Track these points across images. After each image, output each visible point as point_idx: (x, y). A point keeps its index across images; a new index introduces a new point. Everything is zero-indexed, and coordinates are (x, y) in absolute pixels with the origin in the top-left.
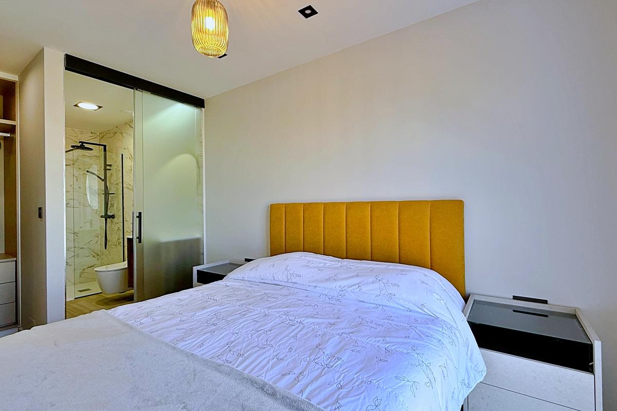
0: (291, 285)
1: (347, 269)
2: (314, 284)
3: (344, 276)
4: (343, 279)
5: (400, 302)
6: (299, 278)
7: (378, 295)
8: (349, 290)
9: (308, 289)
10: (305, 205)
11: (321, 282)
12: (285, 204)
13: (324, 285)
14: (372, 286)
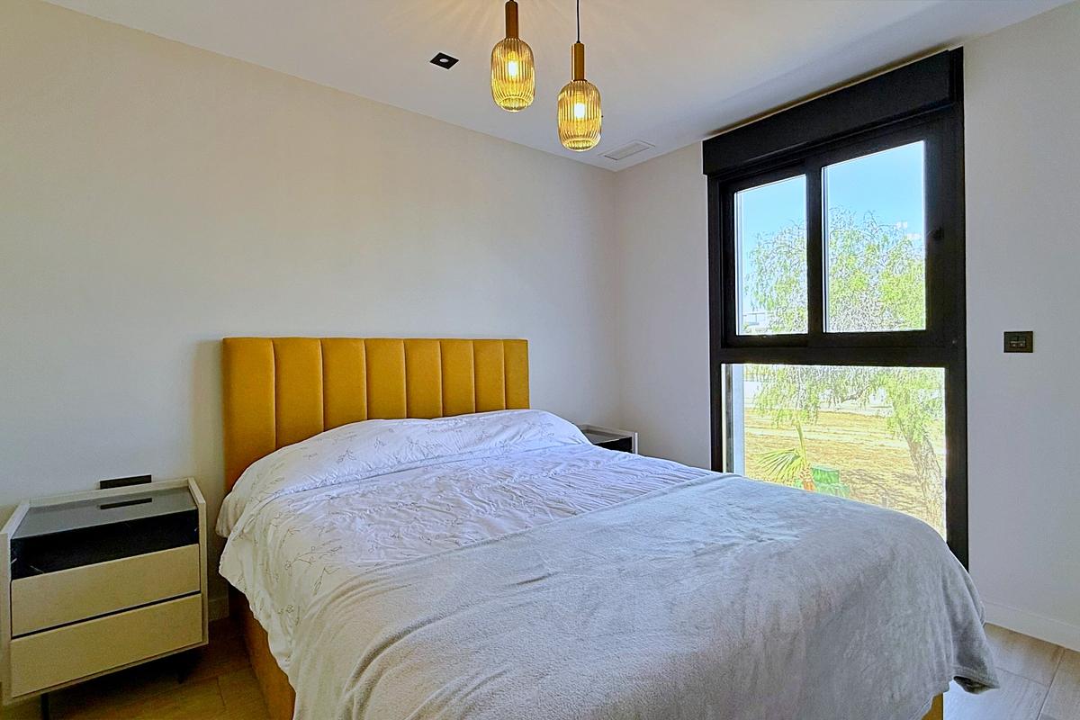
0: (431, 462)
1: (483, 423)
2: (469, 449)
3: (493, 431)
4: (497, 434)
5: (560, 439)
6: (442, 449)
7: (541, 439)
8: (511, 443)
9: (464, 457)
10: (324, 342)
11: (475, 443)
12: (273, 340)
13: (481, 446)
14: (532, 432)
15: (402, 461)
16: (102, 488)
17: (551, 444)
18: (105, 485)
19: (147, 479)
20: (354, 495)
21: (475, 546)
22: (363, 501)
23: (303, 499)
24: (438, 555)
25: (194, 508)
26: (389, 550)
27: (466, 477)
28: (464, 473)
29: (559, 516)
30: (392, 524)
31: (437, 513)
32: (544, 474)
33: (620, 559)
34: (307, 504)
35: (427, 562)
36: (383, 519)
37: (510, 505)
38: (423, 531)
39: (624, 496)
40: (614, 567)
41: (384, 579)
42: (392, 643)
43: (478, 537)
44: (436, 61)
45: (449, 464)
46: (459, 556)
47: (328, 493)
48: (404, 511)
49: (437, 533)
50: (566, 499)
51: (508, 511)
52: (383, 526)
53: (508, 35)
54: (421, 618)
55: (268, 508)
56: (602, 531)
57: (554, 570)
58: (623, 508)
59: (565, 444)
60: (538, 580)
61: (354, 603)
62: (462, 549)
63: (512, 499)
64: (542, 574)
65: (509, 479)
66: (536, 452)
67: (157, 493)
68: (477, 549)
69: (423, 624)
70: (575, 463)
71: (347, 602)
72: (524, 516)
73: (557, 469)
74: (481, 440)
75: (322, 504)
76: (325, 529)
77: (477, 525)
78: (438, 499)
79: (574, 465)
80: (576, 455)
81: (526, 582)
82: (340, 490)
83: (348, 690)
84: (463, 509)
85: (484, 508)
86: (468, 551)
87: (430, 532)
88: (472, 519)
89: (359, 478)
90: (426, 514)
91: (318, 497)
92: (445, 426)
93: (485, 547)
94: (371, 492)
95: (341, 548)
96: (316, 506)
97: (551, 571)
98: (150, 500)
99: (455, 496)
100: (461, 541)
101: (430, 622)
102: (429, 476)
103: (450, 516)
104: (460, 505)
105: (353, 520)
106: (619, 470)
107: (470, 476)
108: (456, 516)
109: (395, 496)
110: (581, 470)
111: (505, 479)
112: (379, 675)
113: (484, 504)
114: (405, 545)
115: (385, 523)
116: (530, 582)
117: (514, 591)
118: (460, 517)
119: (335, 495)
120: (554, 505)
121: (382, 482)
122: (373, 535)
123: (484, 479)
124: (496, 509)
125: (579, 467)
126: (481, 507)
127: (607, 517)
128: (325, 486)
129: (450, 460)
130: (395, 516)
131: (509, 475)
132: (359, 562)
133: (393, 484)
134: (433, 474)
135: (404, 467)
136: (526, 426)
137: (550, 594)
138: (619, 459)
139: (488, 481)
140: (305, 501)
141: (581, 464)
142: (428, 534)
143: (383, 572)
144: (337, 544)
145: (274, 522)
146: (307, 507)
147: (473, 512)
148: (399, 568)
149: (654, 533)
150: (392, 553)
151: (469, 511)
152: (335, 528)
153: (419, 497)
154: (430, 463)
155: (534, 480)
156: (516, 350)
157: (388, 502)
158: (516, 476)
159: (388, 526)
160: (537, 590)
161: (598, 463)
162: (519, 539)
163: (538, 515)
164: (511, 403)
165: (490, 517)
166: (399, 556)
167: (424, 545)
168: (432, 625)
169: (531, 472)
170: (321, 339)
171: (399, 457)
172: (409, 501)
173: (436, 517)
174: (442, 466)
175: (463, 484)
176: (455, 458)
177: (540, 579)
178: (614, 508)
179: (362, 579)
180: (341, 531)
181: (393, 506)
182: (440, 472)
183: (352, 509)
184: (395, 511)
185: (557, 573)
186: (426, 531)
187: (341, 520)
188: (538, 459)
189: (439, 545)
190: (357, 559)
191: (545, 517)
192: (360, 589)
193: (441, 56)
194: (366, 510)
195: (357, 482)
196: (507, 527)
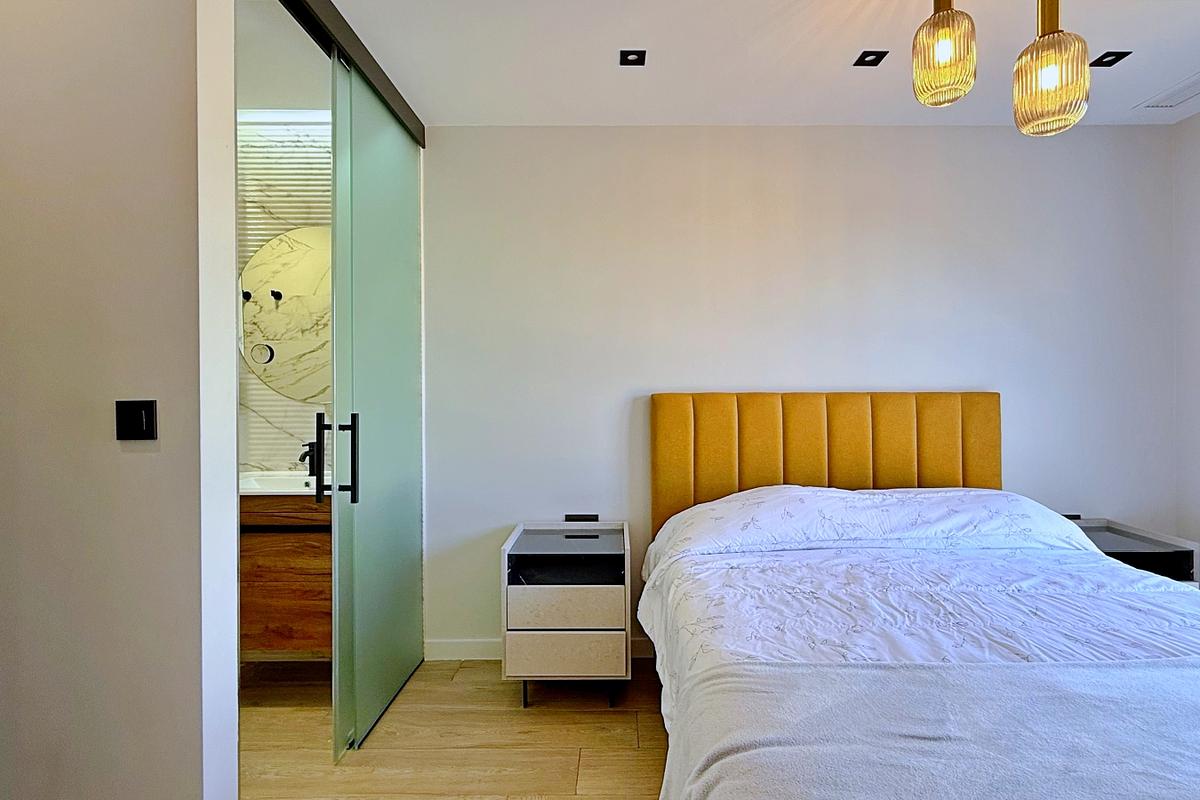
1: (920, 503)
2: (896, 535)
3: (934, 515)
4: (938, 520)
5: (1042, 538)
6: (861, 530)
7: (1008, 535)
8: (961, 533)
9: (889, 545)
10: (740, 397)
11: (906, 528)
12: (692, 395)
13: (914, 534)
14: (994, 524)
15: (812, 538)
16: (566, 520)
17: (1026, 544)
18: (569, 518)
19: (595, 518)
20: (754, 568)
21: (862, 667)
22: (759, 578)
23: (706, 563)
24: (815, 666)
25: (622, 552)
26: (766, 642)
27: (886, 571)
28: (886, 565)
29: (1002, 657)
30: (781, 613)
31: (834, 611)
32: (1000, 588)
33: (1074, 751)
34: (708, 569)
35: (800, 670)
36: (774, 604)
37: (932, 621)
38: (811, 630)
39: (1129, 651)
40: (1059, 762)
41: (750, 676)
42: (737, 752)
43: (873, 656)
44: (861, 62)
45: (868, 550)
46: (838, 674)
47: (729, 561)
48: (798, 600)
49: (827, 637)
50: (1020, 633)
51: (926, 630)
52: (771, 613)
53: (937, 10)
54: (771, 735)
55: (675, 566)
56: (1060, 698)
57: (959, 734)
58: (1117, 672)
59: (1052, 547)
60: (930, 739)
61: (714, 692)
62: (845, 666)
63: (938, 615)
64: (939, 733)
65: (943, 585)
66: (999, 552)
67: (603, 531)
68: (864, 672)
69: (770, 744)
70: (1058, 579)
71: (708, 690)
72: (946, 644)
73: (1025, 585)
74: (914, 524)
75: (719, 573)
76: (714, 603)
77: (878, 639)
78: (841, 594)
79: (1055, 583)
80: (1064, 567)
81: (913, 737)
82: (742, 561)
83: (690, 784)
84: (866, 613)
85: (895, 618)
86: (852, 671)
87: (819, 633)
88: (874, 629)
89: (764, 549)
90: (821, 609)
91: (718, 564)
92: (869, 502)
93: (875, 672)
94: (772, 569)
95: (722, 626)
96: (714, 573)
97: (954, 732)
98: (597, 537)
99: (864, 593)
100: (849, 655)
101: (780, 743)
102: (840, 560)
103: (848, 618)
104: (864, 607)
105: (744, 597)
106: (1140, 605)
107: (891, 571)
108: (856, 621)
109: (794, 578)
110: (1066, 592)
111: (937, 584)
112: (717, 781)
113: (896, 613)
114: (785, 641)
115: (774, 609)
116: (918, 738)
117: (891, 743)
118: (860, 623)
119: (735, 565)
120: (997, 636)
121: (787, 558)
122: (757, 621)
123: (907, 579)
124: (912, 623)
125: (1063, 587)
126: (892, 615)
127: (1079, 680)
128: (728, 552)
129: (870, 545)
130: (787, 604)
131: (944, 579)
132: (732, 648)
133: (797, 563)
134: (845, 560)
135: (813, 545)
136: (984, 513)
137: (940, 766)
138: (1145, 587)
139: (912, 582)
140: (707, 566)
141: (1070, 583)
142: (814, 635)
143: (751, 667)
144: (721, 621)
145: (676, 582)
146: (707, 573)
147: (878, 621)
148: (768, 668)
149: (1163, 729)
150: (769, 648)
151: (873, 617)
152: (723, 603)
153: (821, 586)
154: (845, 545)
155: (979, 593)
156: (981, 406)
157: (784, 585)
158: (954, 582)
159: (776, 614)
160: (923, 753)
161: (1100, 586)
162: (924, 674)
163: (969, 648)
164: (971, 479)
165: (899, 632)
166: (775, 653)
167: (807, 647)
168: (780, 749)
169: (979, 579)
170: (737, 395)
171: (807, 532)
172: (808, 588)
173: (832, 616)
174: (860, 550)
175: (877, 579)
176: (877, 544)
177: (935, 739)
178: (1098, 666)
179: (729, 669)
180: (727, 608)
181: (790, 591)
182: (854, 559)
183: (747, 585)
184: (789, 598)
185: (960, 739)
186: (815, 630)
187: (732, 595)
188: (998, 563)
189: (822, 652)
190: (732, 645)
191: (977, 652)
192: (724, 680)
193: (866, 54)
194: (759, 589)
195: (760, 554)
196: (916, 652)
